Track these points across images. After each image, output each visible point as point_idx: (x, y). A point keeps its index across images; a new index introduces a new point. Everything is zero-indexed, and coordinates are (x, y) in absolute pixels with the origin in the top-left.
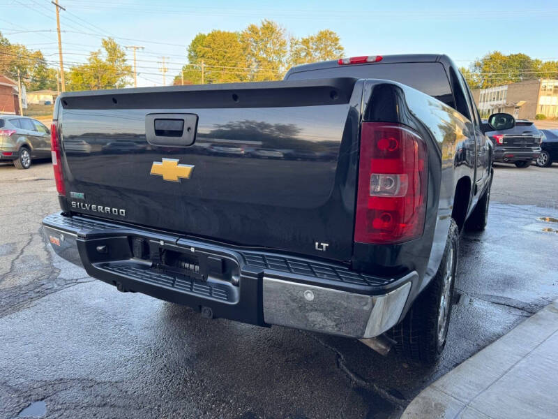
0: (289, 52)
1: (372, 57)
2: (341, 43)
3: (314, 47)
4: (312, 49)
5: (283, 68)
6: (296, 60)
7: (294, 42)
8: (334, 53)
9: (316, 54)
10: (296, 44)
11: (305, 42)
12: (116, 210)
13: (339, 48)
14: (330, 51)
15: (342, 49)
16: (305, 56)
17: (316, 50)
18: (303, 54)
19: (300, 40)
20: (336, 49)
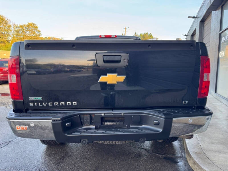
0: (13, 31)
1: (113, 36)
2: (39, 29)
3: (26, 29)
4: (25, 30)
5: (11, 37)
6: (17, 35)
7: (15, 26)
8: (36, 33)
9: (27, 32)
10: (16, 27)
11: (21, 26)
12: (70, 103)
13: (39, 31)
14: (34, 32)
15: (40, 31)
16: (22, 33)
17: (27, 30)
18: (21, 32)
19: (19, 26)
20: (37, 31)
